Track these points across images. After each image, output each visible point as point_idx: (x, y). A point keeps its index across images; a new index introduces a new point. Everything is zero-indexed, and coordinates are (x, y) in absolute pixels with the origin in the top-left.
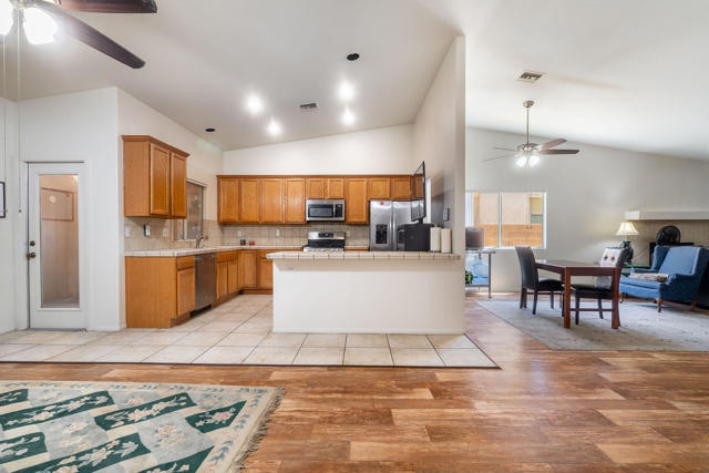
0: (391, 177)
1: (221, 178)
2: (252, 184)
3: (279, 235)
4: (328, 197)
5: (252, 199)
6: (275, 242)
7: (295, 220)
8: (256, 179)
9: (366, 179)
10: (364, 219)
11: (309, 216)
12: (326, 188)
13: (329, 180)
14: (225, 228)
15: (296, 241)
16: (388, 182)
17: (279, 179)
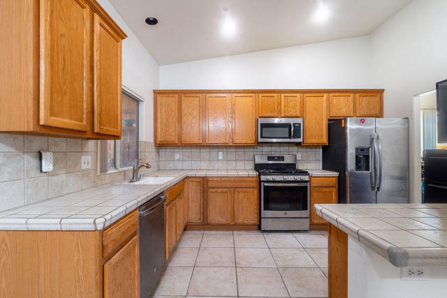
0: (355, 92)
1: (157, 93)
2: (193, 101)
3: (221, 158)
4: (282, 115)
5: (194, 117)
6: (217, 165)
7: (244, 142)
8: (199, 95)
9: (325, 95)
10: (325, 140)
11: (262, 137)
12: (280, 104)
13: (283, 95)
14: (161, 150)
15: (240, 165)
16: (351, 98)
17: (225, 95)
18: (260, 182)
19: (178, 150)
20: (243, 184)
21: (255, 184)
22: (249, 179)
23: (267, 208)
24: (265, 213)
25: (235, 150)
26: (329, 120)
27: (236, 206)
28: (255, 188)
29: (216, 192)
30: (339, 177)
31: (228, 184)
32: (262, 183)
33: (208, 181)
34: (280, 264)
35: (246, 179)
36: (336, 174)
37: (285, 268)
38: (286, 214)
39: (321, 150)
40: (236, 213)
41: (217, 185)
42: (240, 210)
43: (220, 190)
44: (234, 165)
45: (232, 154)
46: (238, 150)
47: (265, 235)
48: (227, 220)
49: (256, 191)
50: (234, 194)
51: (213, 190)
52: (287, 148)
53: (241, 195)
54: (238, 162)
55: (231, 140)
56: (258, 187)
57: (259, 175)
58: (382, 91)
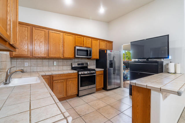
0: (106, 41)
2: (41, 32)
3: (56, 64)
4: (85, 46)
5: (41, 42)
6: (53, 68)
7: (69, 57)
8: (45, 30)
9: (98, 40)
10: (98, 57)
11: (77, 55)
12: (84, 41)
13: (85, 38)
14: (12, 60)
15: (65, 68)
16: (105, 43)
17: (60, 33)
18: (78, 75)
19: (27, 60)
20: (71, 77)
21: (76, 76)
22: (74, 74)
23: (81, 86)
24: (81, 88)
25: (62, 61)
26: (99, 50)
27: (68, 88)
28: (76, 78)
29: (58, 82)
30: (104, 71)
31: (64, 78)
32: (80, 75)
33: (53, 77)
34: (96, 108)
35: (72, 74)
36: (103, 70)
37: (99, 109)
38: (88, 87)
39: (95, 61)
40: (68, 91)
41: (58, 78)
42: (70, 90)
43: (59, 81)
44: (62, 68)
45: (61, 62)
46: (64, 61)
47: (81, 98)
48: (63, 95)
49: (77, 79)
50: (67, 82)
51: (56, 82)
52: (84, 60)
53: (70, 82)
54: (64, 66)
55: (62, 56)
56: (77, 77)
57: (78, 72)
58: (112, 42)
